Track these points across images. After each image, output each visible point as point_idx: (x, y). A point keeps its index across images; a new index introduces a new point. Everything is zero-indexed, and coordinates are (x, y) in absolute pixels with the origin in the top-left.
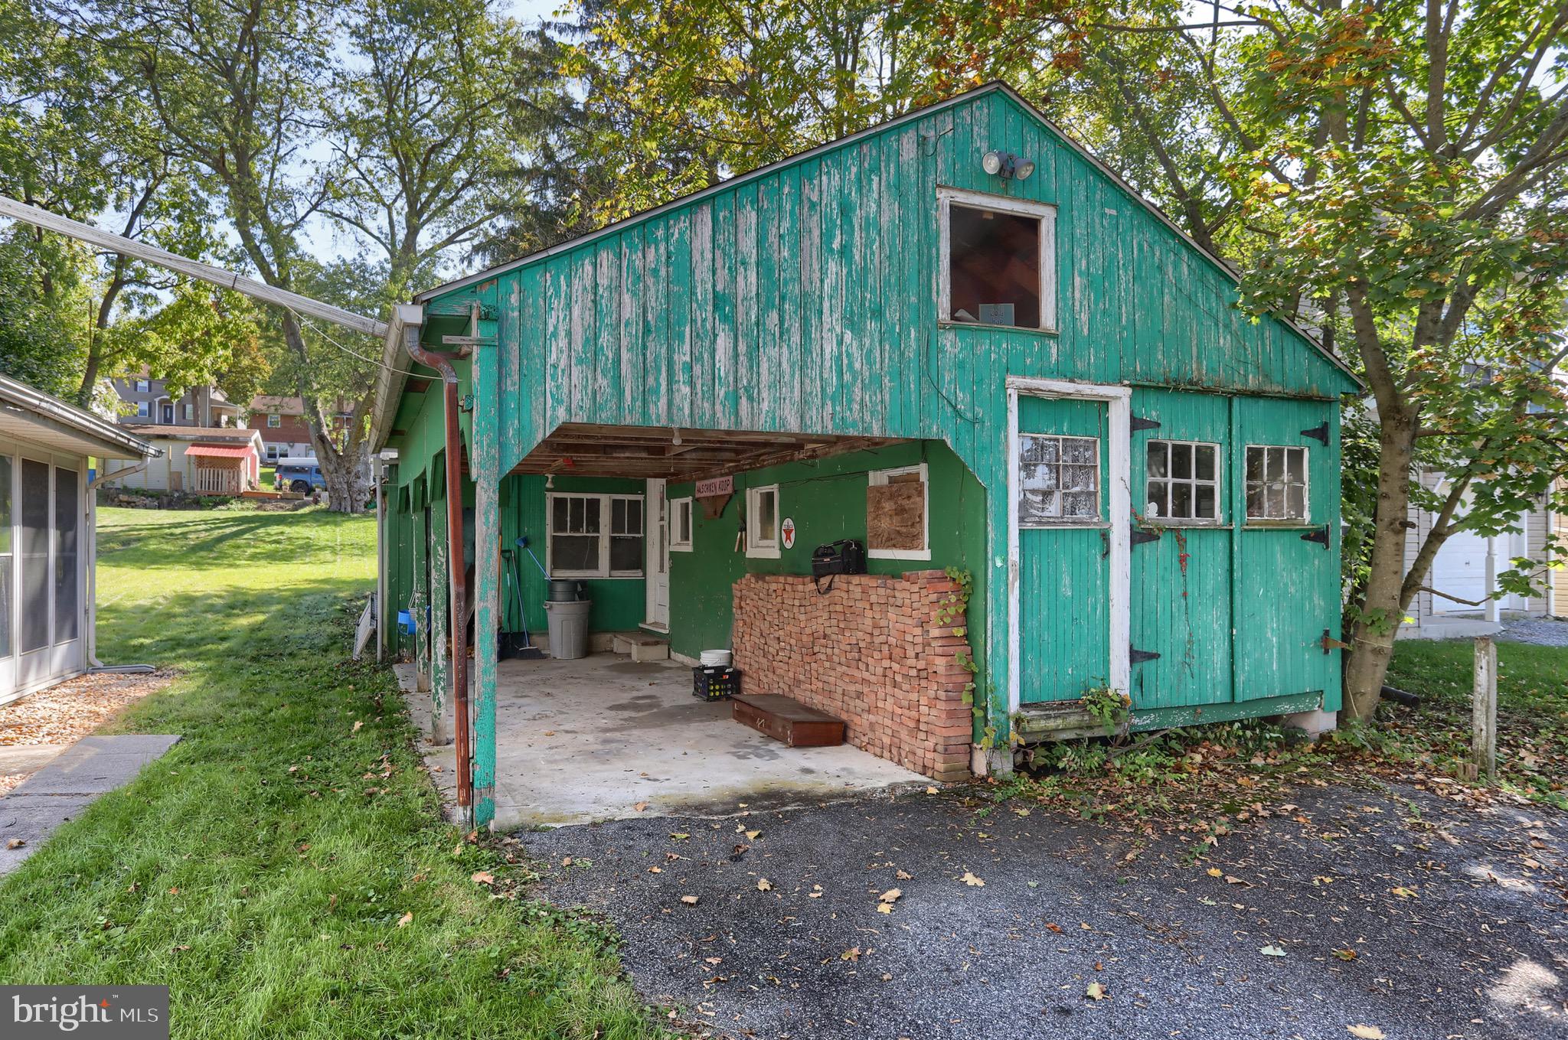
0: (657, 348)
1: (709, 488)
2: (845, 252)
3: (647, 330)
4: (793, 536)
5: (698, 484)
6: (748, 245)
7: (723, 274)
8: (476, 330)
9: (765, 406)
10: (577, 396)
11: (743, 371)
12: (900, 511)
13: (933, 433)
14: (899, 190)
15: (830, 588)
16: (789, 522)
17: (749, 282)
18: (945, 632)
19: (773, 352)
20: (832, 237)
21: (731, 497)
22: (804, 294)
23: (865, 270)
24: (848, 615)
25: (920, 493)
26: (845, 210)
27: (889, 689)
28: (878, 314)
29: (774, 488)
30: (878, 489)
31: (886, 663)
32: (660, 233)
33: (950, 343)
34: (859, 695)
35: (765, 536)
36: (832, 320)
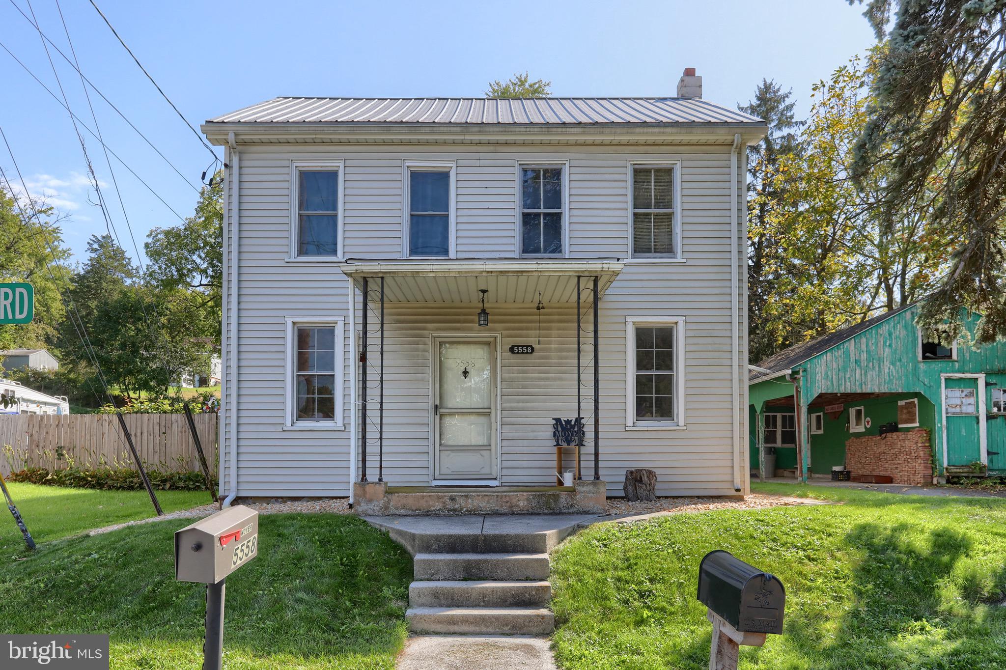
0: (842, 374)
1: (832, 409)
2: (890, 345)
3: (839, 370)
4: (870, 423)
5: (826, 407)
6: (864, 347)
7: (857, 355)
8: (801, 374)
9: (869, 386)
10: (823, 387)
11: (863, 378)
12: (909, 412)
13: (917, 390)
14: (906, 327)
15: (885, 437)
16: (868, 419)
17: (864, 356)
18: (923, 445)
19: (871, 373)
20: (886, 342)
21: (842, 411)
22: (879, 357)
23: (896, 350)
24: (892, 445)
25: (915, 407)
26: (890, 334)
27: (906, 464)
28: (900, 360)
29: (862, 408)
30: (902, 406)
31: (905, 457)
32: (842, 347)
33: (923, 366)
34: (897, 468)
35: (857, 424)
36: (887, 363)
